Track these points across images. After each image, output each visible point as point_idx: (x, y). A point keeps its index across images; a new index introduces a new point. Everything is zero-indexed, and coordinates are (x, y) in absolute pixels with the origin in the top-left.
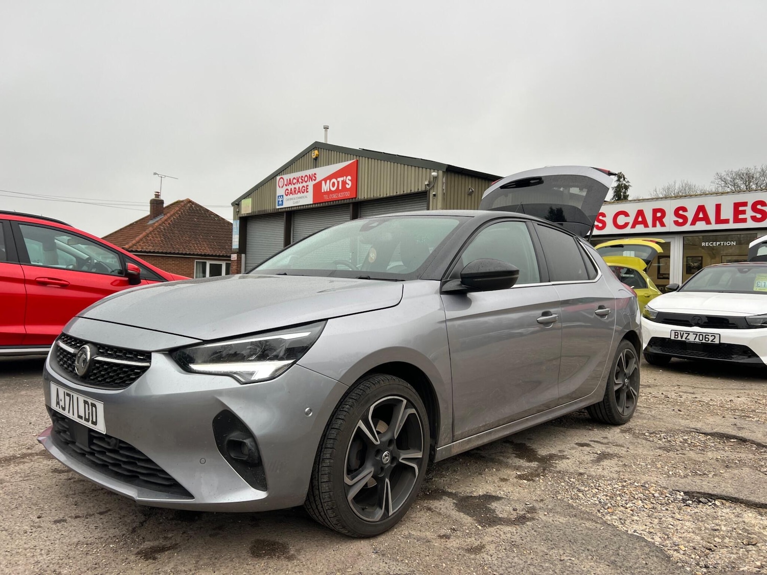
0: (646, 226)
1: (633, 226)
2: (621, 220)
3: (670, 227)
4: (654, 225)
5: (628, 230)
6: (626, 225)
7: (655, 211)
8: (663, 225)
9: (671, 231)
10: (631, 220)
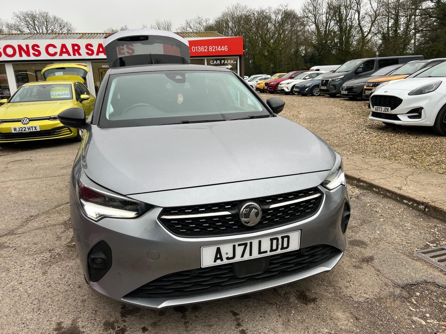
0: (69, 55)
1: (61, 55)
2: (51, 50)
3: (85, 56)
4: (74, 55)
5: (57, 57)
6: (55, 54)
7: (73, 46)
8: (80, 54)
9: (85, 58)
10: (58, 50)
